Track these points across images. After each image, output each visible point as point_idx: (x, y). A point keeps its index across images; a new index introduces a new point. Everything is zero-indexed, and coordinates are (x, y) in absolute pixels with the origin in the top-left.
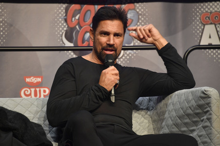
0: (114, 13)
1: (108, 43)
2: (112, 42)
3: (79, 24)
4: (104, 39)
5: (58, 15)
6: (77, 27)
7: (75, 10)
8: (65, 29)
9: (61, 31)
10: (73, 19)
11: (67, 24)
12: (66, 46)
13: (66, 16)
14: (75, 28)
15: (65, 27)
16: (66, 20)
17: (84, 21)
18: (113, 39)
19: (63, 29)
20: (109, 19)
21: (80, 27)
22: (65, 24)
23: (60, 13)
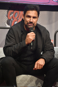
0: (33, 7)
1: (30, 21)
2: (31, 21)
3: (12, 18)
4: (28, 19)
5: (4, 14)
6: (12, 19)
7: (11, 12)
8: (7, 20)
9: (5, 20)
10: (10, 16)
11: (8, 18)
12: (7, 27)
13: (7, 14)
14: (11, 19)
15: (7, 19)
16: (7, 16)
17: (15, 17)
18: (32, 19)
19: (6, 20)
20: (31, 10)
21: (13, 19)
22: (7, 18)
23: (5, 13)
